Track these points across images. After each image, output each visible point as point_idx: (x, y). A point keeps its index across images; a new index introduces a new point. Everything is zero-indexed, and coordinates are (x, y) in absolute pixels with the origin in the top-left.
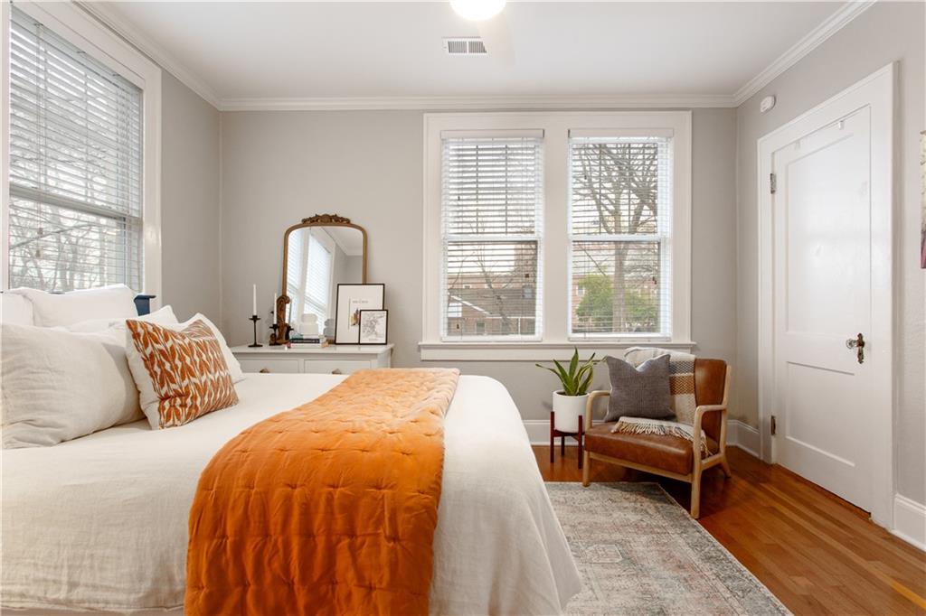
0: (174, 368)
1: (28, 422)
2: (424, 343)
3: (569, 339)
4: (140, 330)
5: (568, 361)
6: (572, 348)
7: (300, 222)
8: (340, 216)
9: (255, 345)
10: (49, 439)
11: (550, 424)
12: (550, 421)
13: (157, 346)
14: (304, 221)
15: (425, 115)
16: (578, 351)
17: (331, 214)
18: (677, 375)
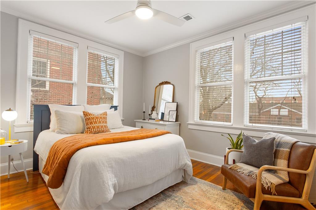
0: (93, 121)
1: (60, 129)
2: (189, 122)
3: (244, 126)
4: (85, 113)
5: (237, 135)
6: (240, 129)
7: (159, 85)
8: (168, 81)
9: (144, 120)
10: (63, 133)
11: (224, 159)
12: (224, 158)
13: (91, 116)
14: (160, 84)
15: (191, 44)
16: (242, 131)
17: (166, 81)
18: (281, 149)
